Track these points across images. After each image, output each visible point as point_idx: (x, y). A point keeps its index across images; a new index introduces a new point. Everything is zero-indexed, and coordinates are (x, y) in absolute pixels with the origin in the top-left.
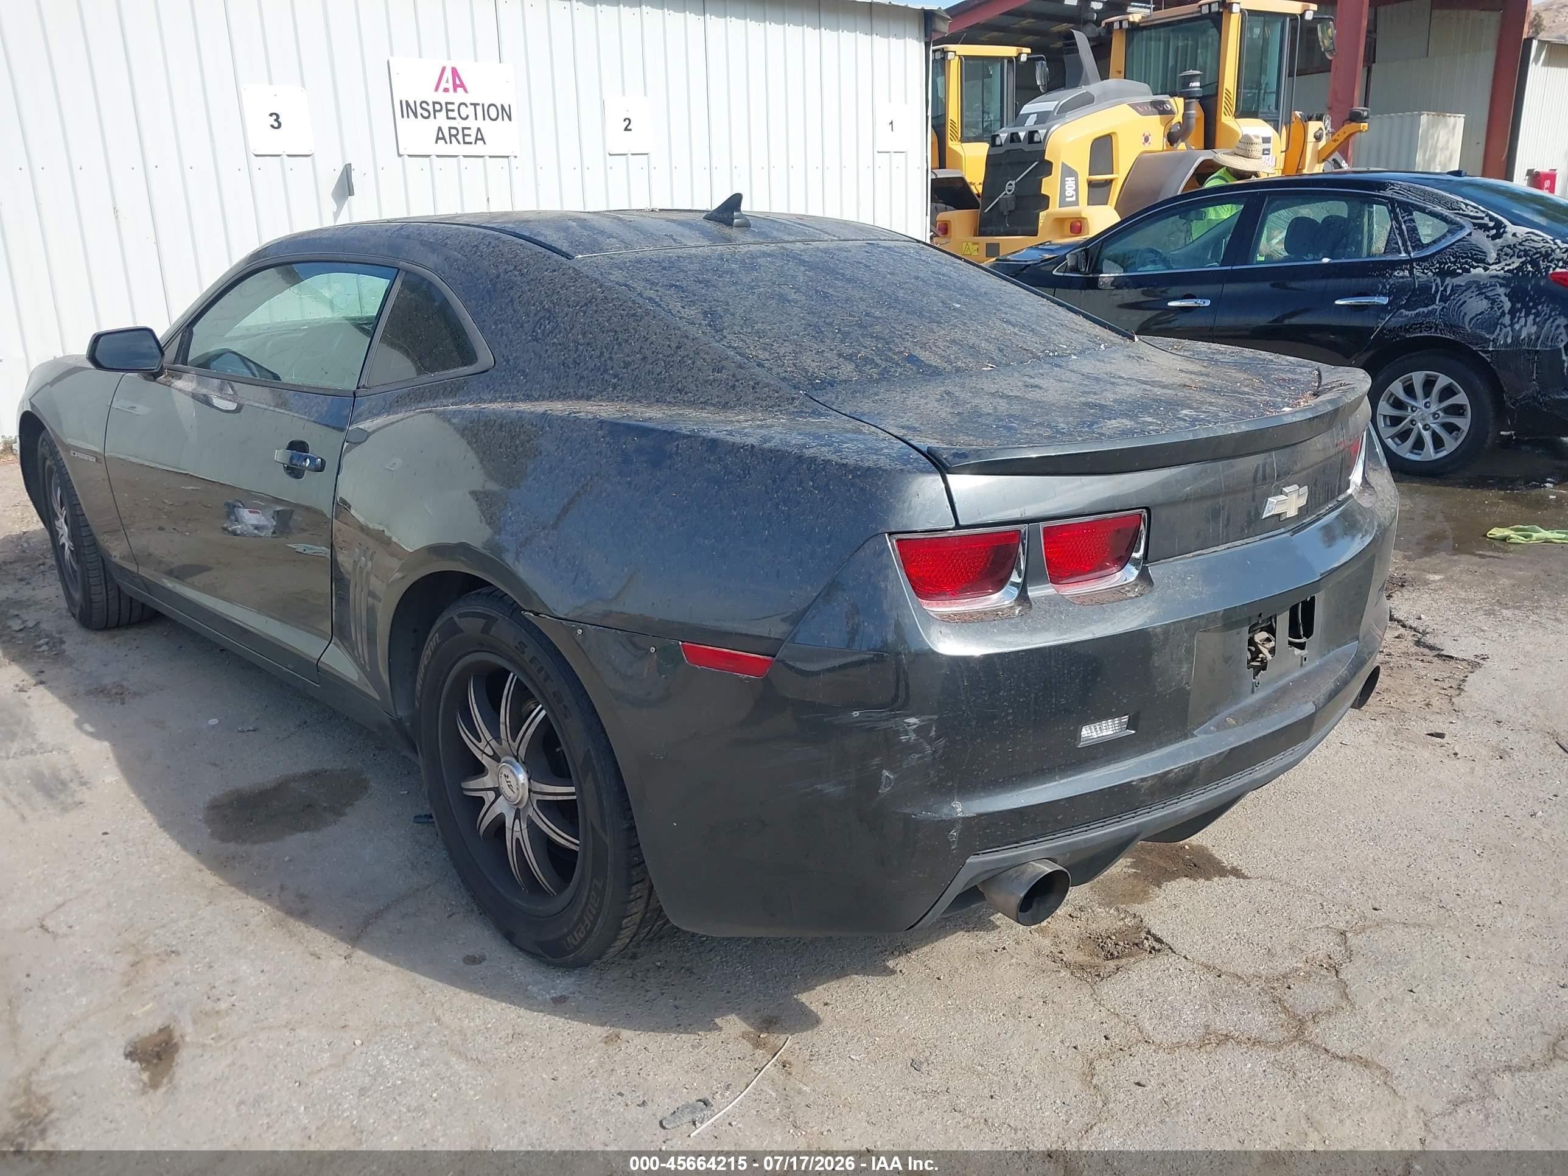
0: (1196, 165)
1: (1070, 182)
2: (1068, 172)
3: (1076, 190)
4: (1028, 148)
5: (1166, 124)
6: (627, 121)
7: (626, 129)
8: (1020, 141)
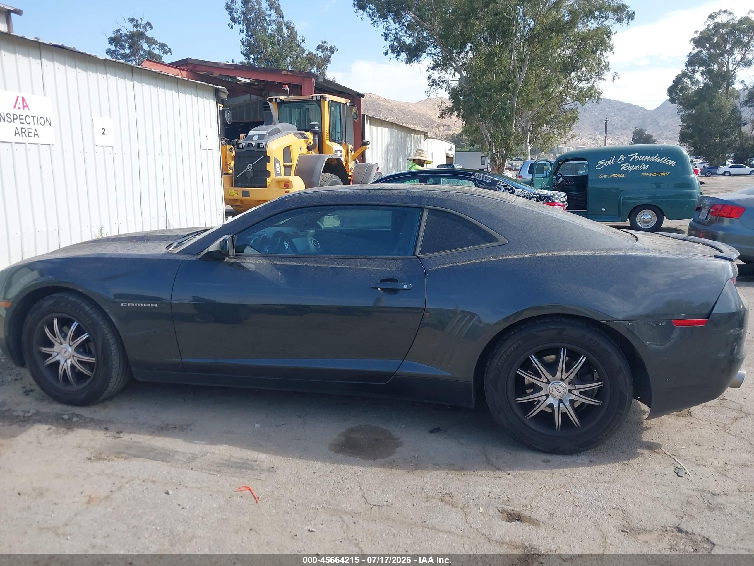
0: (326, 161)
1: (277, 165)
2: (277, 161)
3: (280, 169)
4: (257, 150)
5: (306, 142)
6: (103, 130)
7: (103, 134)
8: (253, 146)
